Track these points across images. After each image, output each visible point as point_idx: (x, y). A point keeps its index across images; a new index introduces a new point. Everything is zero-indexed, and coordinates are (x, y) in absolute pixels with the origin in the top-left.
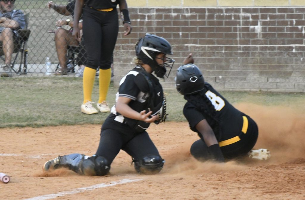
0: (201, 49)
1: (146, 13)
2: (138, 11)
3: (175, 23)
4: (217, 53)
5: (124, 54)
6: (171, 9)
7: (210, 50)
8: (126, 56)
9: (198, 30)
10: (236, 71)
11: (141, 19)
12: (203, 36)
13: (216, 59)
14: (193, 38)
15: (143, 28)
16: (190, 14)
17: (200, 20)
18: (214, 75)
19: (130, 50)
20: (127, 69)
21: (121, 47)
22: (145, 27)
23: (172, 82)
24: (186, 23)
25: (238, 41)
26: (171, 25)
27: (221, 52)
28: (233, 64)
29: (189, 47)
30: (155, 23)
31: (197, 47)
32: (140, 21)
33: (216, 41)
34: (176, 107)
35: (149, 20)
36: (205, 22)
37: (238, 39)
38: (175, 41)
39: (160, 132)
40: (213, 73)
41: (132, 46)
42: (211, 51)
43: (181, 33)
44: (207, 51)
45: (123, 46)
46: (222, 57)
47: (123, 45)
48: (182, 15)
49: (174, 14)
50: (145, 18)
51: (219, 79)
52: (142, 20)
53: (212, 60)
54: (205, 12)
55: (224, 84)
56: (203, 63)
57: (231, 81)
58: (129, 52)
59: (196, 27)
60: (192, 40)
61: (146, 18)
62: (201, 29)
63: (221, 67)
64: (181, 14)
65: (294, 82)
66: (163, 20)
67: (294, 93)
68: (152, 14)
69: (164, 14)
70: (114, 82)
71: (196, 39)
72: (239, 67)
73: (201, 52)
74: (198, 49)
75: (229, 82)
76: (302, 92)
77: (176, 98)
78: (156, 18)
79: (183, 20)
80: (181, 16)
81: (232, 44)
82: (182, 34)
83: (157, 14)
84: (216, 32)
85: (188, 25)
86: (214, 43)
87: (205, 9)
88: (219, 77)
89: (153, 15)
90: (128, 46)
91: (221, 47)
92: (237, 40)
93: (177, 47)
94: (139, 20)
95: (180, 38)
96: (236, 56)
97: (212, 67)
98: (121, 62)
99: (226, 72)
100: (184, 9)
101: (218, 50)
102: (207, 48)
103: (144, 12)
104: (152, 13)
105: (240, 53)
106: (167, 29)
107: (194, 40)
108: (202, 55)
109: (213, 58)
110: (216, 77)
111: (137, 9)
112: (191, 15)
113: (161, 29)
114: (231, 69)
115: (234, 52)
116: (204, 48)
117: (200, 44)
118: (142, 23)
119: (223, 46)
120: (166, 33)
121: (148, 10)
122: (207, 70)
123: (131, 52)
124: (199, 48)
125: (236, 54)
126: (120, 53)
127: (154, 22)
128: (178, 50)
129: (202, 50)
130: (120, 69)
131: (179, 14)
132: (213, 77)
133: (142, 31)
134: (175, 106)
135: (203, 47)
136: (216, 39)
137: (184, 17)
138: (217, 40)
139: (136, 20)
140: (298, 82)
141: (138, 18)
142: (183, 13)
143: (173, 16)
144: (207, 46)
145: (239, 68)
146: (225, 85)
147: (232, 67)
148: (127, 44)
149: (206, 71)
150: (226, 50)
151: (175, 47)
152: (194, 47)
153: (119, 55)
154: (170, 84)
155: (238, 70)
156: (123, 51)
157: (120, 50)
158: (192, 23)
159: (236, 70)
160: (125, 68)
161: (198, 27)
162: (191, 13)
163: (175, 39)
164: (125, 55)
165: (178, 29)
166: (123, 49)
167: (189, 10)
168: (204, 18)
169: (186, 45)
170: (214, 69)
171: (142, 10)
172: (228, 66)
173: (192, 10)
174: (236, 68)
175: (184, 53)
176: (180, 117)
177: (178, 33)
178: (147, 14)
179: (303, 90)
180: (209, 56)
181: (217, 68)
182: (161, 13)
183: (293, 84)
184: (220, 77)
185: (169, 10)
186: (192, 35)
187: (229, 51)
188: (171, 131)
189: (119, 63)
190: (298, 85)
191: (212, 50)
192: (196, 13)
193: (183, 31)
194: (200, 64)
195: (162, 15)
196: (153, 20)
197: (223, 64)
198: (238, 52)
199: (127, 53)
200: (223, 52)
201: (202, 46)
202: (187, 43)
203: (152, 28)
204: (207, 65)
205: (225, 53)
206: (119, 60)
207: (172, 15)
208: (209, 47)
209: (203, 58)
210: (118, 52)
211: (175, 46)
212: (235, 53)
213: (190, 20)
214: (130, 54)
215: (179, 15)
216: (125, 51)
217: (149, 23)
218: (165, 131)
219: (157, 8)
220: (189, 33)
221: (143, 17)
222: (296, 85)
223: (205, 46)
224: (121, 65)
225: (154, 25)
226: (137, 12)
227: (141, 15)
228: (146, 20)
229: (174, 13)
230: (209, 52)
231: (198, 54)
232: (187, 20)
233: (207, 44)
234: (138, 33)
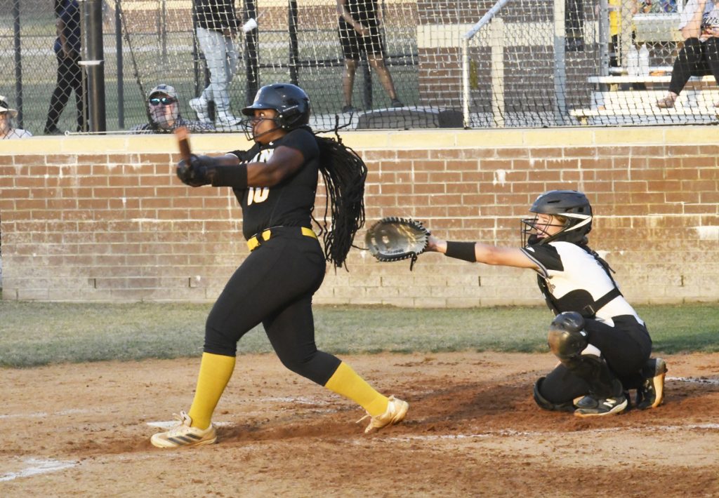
0: (162, 227)
1: (60, 163)
2: (45, 159)
3: (114, 181)
4: (192, 234)
5: (20, 238)
6: (105, 156)
7: (179, 229)
8: (24, 242)
9: (156, 193)
10: (227, 267)
11: (50, 174)
12: (166, 203)
13: (190, 246)
14: (148, 207)
15: (54, 190)
16: (140, 165)
17: (160, 175)
18: (188, 274)
19: (31, 230)
20: (26, 265)
21: (15, 225)
22: (58, 188)
23: (109, 289)
24: (134, 181)
25: (230, 212)
26: (106, 185)
27: (199, 231)
28: (220, 254)
29: (140, 224)
30: (76, 182)
31: (155, 225)
32: (49, 179)
33: (189, 213)
34: (120, 334)
35: (67, 176)
36: (168, 177)
37: (230, 208)
38: (114, 214)
39: (91, 380)
40: (186, 271)
41: (35, 224)
42: (180, 231)
43: (124, 200)
44: (174, 230)
45: (18, 224)
46: (201, 241)
47: (19, 221)
48: (126, 167)
49: (111, 165)
50: (57, 173)
51: (196, 282)
52: (53, 177)
53: (183, 246)
54: (169, 161)
55: (206, 290)
56: (167, 252)
57: (217, 286)
58: (29, 234)
59: (153, 189)
60: (145, 211)
61: (61, 172)
62: (161, 191)
63: (199, 260)
64: (123, 165)
65: (333, 286)
66: (92, 175)
67: (334, 305)
68: (71, 165)
69: (92, 164)
70: (3, 290)
71: (152, 209)
72: (232, 259)
73: (162, 234)
74: (156, 228)
75: (214, 286)
76: (347, 302)
77: (119, 318)
78: (79, 172)
79: (129, 175)
80: (123, 167)
81: (219, 218)
82: (127, 200)
83: (81, 165)
84: (189, 195)
85: (137, 184)
86: (185, 216)
87: (168, 155)
88: (195, 278)
89: (73, 167)
90: (27, 224)
91: (200, 224)
92: (228, 210)
93: (118, 224)
94: (47, 176)
95: (124, 208)
96: (226, 239)
97: (182, 260)
98: (16, 253)
99: (208, 269)
100: (129, 156)
101: (193, 229)
102: (173, 225)
103: (56, 162)
104: (72, 163)
105: (234, 233)
106: (98, 192)
107: (148, 211)
108: (164, 239)
109: (185, 243)
110: (190, 279)
111: (43, 157)
112: (143, 166)
113: (88, 193)
114: (218, 264)
115: (221, 232)
116: (167, 227)
117: (159, 218)
118: (53, 182)
119: (202, 222)
120: (97, 198)
121: (63, 158)
122: (174, 266)
123: (34, 235)
124: (158, 225)
125: (226, 235)
126: (13, 237)
127: (75, 179)
128: (120, 230)
129: (164, 229)
130: (14, 265)
131: (121, 164)
132: (186, 279)
133: (54, 195)
134: (117, 332)
135: (166, 225)
136: (189, 209)
137: (130, 170)
138: (191, 211)
139: (42, 177)
140: (340, 285)
141: (45, 173)
142: (129, 161)
143: (110, 169)
144: (172, 221)
145: (233, 261)
146: (207, 293)
147: (218, 259)
148: (26, 221)
149: (171, 267)
150: (207, 228)
151: (114, 225)
152: (150, 223)
153: (11, 240)
154: (107, 292)
155: (230, 265)
156: (18, 232)
157: (13, 231)
158: (145, 180)
159: (226, 265)
160: (23, 263)
161: (156, 187)
162: (142, 162)
163: (113, 209)
164: (22, 240)
165: (120, 193)
166: (19, 229)
167: (139, 156)
168: (167, 172)
169: (134, 220)
170: (187, 263)
171: (52, 158)
172: (213, 258)
173: (144, 158)
174: (225, 261)
175: (131, 234)
176: (127, 352)
177: (120, 198)
178: (61, 166)
179: (350, 301)
180: (177, 241)
181: (192, 262)
182: (87, 164)
183: (332, 289)
184: (199, 278)
185: (102, 158)
186: (145, 203)
187: (213, 230)
188: (112, 378)
189: (11, 255)
190: (341, 290)
191: (182, 229)
192: (151, 162)
193: (128, 195)
194: (160, 255)
195: (89, 167)
196: (72, 176)
197: (204, 254)
198: (229, 233)
199: (26, 236)
200: (203, 231)
201: (164, 223)
202: (136, 218)
203: (71, 190)
204: (173, 256)
205: (206, 235)
206: (12, 250)
207: (107, 167)
208: (176, 224)
209: (166, 245)
210: (9, 236)
211: (115, 223)
212: (223, 233)
213: (140, 175)
214: (31, 238)
215: (121, 166)
216: (22, 232)
217: (66, 182)
218: (101, 377)
219: (80, 154)
220: (140, 199)
221: (56, 171)
222: (336, 290)
223: (170, 223)
224: (15, 259)
225: (75, 185)
226: (44, 162)
227: (50, 168)
228: (61, 176)
229: (111, 162)
230: (177, 233)
231: (156, 236)
232: (135, 175)
233: (171, 218)
234: (46, 199)
